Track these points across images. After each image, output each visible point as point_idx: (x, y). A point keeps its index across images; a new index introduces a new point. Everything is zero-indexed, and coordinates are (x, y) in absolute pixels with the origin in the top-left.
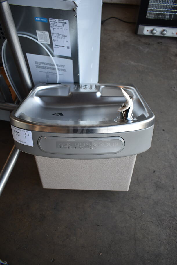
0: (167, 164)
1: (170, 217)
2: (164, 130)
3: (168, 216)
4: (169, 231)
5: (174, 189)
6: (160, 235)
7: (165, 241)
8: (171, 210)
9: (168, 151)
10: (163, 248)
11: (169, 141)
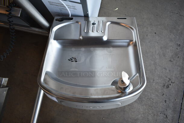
0: (152, 62)
1: (148, 99)
2: (155, 33)
3: (146, 98)
4: (145, 107)
5: (154, 80)
6: (139, 109)
7: (141, 113)
8: (149, 94)
9: (155, 52)
10: (140, 116)
11: (158, 43)
